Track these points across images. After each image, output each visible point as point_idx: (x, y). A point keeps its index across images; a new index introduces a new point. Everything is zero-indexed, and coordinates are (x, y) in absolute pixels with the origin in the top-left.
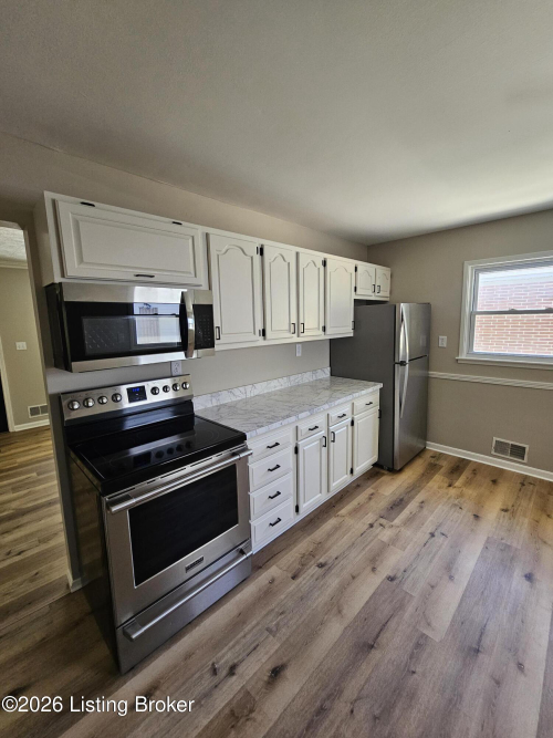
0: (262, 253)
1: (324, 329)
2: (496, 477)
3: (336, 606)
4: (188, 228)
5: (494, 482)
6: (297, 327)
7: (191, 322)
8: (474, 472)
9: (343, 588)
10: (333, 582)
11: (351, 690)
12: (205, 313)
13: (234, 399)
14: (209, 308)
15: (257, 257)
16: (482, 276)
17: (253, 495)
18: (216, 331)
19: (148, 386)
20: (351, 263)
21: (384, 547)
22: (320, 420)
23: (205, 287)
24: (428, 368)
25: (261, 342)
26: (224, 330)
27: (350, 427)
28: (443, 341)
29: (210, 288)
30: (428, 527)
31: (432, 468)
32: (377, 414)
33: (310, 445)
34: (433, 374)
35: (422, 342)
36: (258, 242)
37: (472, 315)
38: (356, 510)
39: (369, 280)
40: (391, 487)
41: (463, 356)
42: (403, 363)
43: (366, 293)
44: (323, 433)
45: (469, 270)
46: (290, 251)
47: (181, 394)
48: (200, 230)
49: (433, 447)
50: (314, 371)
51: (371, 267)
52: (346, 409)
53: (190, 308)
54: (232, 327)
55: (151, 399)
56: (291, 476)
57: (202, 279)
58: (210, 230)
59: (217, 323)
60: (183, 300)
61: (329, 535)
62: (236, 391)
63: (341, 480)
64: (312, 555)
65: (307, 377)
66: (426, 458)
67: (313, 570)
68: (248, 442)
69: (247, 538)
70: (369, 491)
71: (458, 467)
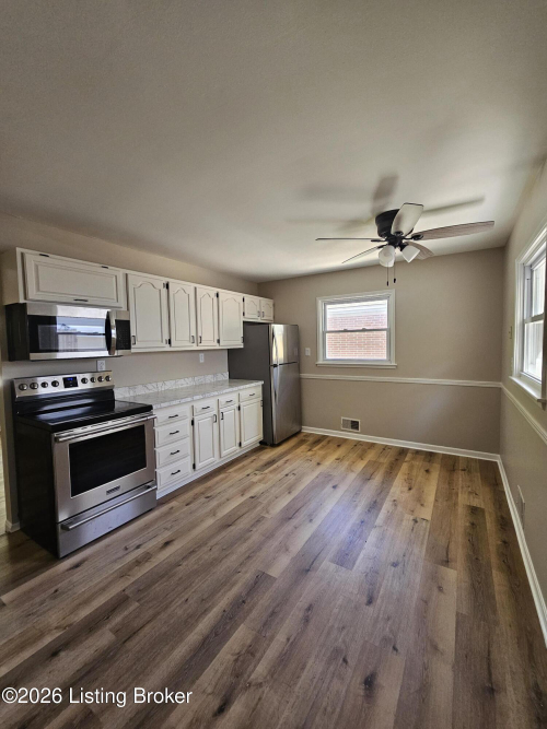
0: (167, 287)
1: (219, 341)
2: (340, 443)
3: (213, 513)
4: (112, 270)
5: (339, 446)
6: (198, 339)
7: (114, 332)
8: (329, 442)
9: (219, 506)
10: (214, 503)
12: (124, 326)
13: (147, 392)
14: (127, 323)
15: (164, 290)
16: (328, 307)
17: (158, 450)
18: (132, 339)
19: (79, 377)
20: (239, 296)
21: (253, 484)
22: (212, 402)
23: (124, 309)
24: (299, 371)
25: (167, 348)
26: (139, 338)
27: (237, 411)
28: (308, 352)
29: (128, 309)
30: (286, 471)
31: (302, 442)
32: (260, 404)
33: (204, 421)
34: (303, 375)
35: (296, 353)
36: (165, 280)
37: (324, 333)
39: (256, 308)
40: (269, 454)
41: (320, 362)
42: (275, 366)
43: (253, 317)
44: (215, 412)
45: (320, 303)
46: (190, 287)
47: (104, 384)
48: (121, 272)
49: (307, 430)
50: (215, 374)
51: (257, 299)
52: (234, 397)
53: (113, 323)
54: (145, 336)
55: (81, 387)
56: (188, 440)
57: (123, 303)
58: (128, 272)
59: (133, 333)
60: (108, 316)
61: (217, 483)
62: (150, 386)
63: (231, 450)
64: (203, 493)
65: (209, 379)
66: (301, 437)
67: (202, 499)
68: (154, 412)
69: (153, 479)
70: (253, 458)
71: (320, 440)
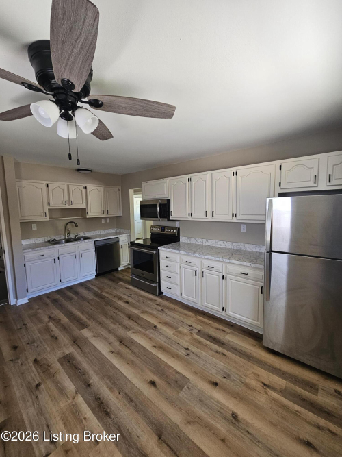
11: (119, 313)
17: (161, 271)
18: (171, 213)
22: (194, 260)
27: (222, 279)
32: (261, 289)
33: (187, 269)
38: (203, 322)
48: (168, 180)
52: (218, 265)
57: (168, 195)
59: (171, 210)
63: (213, 307)
